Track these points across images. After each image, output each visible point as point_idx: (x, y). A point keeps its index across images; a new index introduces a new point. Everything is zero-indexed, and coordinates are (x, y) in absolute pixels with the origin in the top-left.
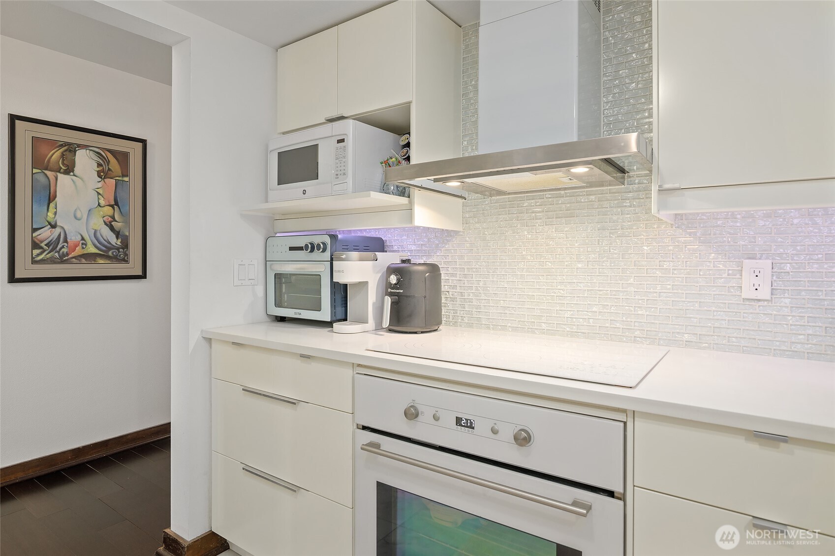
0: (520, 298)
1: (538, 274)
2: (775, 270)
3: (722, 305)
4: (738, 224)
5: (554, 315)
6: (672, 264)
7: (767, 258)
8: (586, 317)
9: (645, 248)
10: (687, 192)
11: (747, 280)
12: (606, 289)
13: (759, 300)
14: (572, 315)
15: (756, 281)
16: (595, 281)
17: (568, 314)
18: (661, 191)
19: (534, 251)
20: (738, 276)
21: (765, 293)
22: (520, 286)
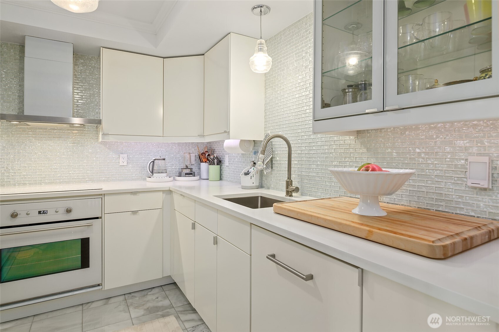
0: (34, 171)
1: (44, 160)
2: (128, 157)
3: (114, 168)
4: (119, 144)
5: (51, 176)
6: (99, 156)
7: (126, 154)
8: (67, 176)
9: (90, 150)
10: (110, 135)
11: (121, 160)
12: (75, 165)
13: (124, 166)
14: (60, 175)
15: (123, 160)
16: (70, 162)
17: (59, 175)
18: (103, 134)
19: (42, 151)
20: (118, 159)
21: (125, 164)
22: (34, 165)
